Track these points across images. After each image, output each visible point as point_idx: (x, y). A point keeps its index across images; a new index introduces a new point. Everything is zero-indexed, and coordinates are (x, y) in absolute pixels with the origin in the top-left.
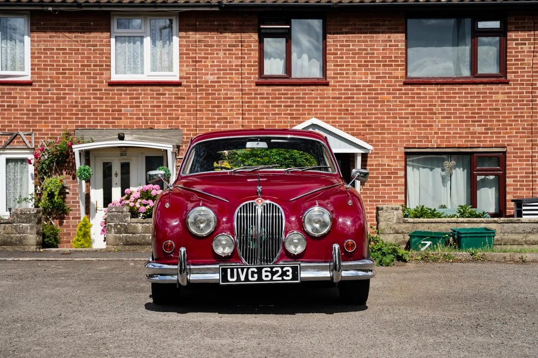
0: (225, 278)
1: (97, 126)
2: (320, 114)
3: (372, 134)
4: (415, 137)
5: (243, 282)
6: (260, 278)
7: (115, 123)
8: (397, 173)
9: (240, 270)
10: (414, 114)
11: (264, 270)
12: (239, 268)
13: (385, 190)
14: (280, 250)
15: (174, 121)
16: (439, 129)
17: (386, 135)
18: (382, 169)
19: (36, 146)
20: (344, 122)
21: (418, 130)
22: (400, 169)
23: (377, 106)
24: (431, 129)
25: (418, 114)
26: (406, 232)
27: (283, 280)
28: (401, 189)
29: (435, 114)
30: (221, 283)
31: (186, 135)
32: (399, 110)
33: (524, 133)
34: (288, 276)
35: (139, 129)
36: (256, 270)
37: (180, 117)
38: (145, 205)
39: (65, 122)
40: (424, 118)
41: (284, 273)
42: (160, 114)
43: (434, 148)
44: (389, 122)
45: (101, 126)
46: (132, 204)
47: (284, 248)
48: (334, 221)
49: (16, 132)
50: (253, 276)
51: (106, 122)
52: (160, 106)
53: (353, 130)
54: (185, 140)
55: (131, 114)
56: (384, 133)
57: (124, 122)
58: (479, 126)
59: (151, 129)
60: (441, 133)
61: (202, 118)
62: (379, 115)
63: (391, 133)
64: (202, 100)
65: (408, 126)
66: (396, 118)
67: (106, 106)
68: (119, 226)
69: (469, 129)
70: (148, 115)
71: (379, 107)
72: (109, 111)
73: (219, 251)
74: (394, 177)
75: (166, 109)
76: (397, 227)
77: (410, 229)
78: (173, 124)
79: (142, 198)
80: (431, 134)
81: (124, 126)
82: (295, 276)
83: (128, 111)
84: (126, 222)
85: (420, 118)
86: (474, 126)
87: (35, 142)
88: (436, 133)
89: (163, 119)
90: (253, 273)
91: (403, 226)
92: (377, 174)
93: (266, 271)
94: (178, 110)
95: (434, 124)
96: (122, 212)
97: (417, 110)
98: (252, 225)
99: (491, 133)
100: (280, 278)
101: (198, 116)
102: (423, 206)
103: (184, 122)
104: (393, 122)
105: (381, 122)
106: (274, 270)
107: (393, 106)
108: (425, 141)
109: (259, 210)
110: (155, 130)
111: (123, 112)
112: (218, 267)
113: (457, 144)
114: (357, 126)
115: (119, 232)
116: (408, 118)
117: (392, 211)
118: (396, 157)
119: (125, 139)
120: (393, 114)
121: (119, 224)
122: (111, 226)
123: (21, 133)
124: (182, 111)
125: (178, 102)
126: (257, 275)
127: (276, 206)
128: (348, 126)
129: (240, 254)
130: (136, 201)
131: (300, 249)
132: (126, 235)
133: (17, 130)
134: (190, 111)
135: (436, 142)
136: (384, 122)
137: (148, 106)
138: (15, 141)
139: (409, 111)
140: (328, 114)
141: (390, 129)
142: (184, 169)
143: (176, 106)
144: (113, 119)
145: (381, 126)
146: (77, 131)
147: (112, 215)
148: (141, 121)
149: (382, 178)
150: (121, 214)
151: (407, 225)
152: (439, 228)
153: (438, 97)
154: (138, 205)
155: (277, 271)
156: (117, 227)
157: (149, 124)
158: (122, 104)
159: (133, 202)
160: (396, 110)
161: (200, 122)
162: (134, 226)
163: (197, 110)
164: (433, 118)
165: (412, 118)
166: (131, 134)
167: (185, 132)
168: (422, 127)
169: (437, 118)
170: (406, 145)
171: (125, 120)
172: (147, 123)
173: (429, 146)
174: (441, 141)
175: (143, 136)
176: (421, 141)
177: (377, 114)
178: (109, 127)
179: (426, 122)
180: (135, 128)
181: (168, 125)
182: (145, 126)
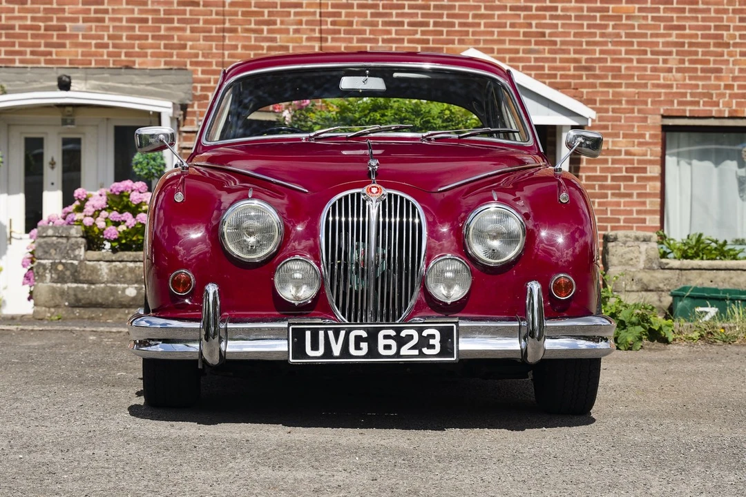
0: (299, 349)
2: (486, 41)
3: (593, 86)
4: (684, 95)
5: (337, 358)
6: (373, 351)
7: (50, 53)
8: (644, 170)
9: (331, 333)
10: (683, 44)
11: (381, 334)
12: (330, 329)
13: (618, 204)
14: (416, 294)
15: (175, 52)
16: (734, 79)
17: (623, 89)
18: (614, 162)
20: (536, 60)
21: (691, 78)
22: (651, 162)
23: (606, 26)
24: (717, 78)
25: (691, 44)
26: (665, 288)
27: (422, 354)
28: (653, 203)
29: (727, 45)
30: (291, 360)
31: (201, 81)
32: (652, 35)
34: (433, 347)
35: (102, 67)
36: (364, 334)
37: (189, 43)
38: (117, 224)
40: (704, 54)
41: (424, 342)
42: (146, 38)
43: (724, 118)
44: (631, 60)
46: (88, 221)
47: (425, 290)
48: (530, 236)
50: (358, 347)
51: (32, 53)
52: (146, 21)
53: (555, 76)
54: (199, 93)
55: (84, 37)
56: (620, 85)
57: (70, 52)
59: (127, 67)
60: (741, 87)
61: (236, 47)
62: (610, 47)
63: (634, 85)
64: (236, 9)
65: (670, 70)
66: (645, 52)
67: (33, 19)
68: (60, 268)
70: (120, 38)
71: (610, 30)
72: (38, 28)
73: (288, 293)
74: (639, 179)
75: (160, 28)
76: (646, 277)
77: (674, 281)
78: (175, 58)
79: (110, 209)
80: (718, 87)
81: (71, 62)
82: (446, 349)
83: (79, 29)
84: (75, 258)
85: (696, 53)
88: (728, 87)
89: (152, 46)
90: (359, 339)
91: (660, 275)
92: (602, 170)
93: (386, 337)
94: (183, 30)
95: (723, 67)
96: (68, 237)
97: (691, 36)
98: (358, 240)
100: (416, 352)
101: (227, 42)
102: (700, 235)
103: (196, 55)
104: (639, 61)
105: (613, 60)
106: (403, 334)
107: (640, 27)
108: (705, 104)
109: (374, 209)
110: (136, 72)
111: (68, 31)
112: (287, 326)
114: (563, 69)
115: (61, 279)
116: (670, 53)
117: (636, 243)
118: (643, 136)
119: (72, 88)
120: (639, 44)
121: (60, 263)
122: (44, 266)
124: (193, 30)
125: (184, 12)
126: (367, 343)
127: (408, 201)
128: (542, 68)
129: (332, 300)
130: (96, 214)
131: (457, 293)
132: (74, 285)
134: (210, 31)
135: (728, 104)
136: (620, 60)
137: (120, 20)
139: (673, 39)
140: (503, 42)
141: (632, 77)
142: (209, 131)
143: (180, 21)
144: (47, 45)
145: (612, 69)
147: (46, 243)
148: (105, 51)
149: (613, 179)
150: (64, 241)
151: (668, 274)
152: (734, 281)
153: (734, 11)
154: (101, 223)
155: (410, 337)
156: (56, 269)
157: (123, 57)
158: (67, 15)
159: (92, 216)
160: (645, 35)
162: (92, 266)
163: (224, 30)
164: (722, 55)
165: (678, 53)
166: (86, 79)
167: (200, 76)
168: (699, 74)
169: (730, 54)
170: (665, 110)
171: (73, 49)
172: (119, 55)
173: (714, 114)
174: (738, 104)
175: (110, 84)
176: (697, 103)
177: (605, 43)
178: (39, 62)
179: (708, 62)
180: (93, 65)
181: (163, 60)
182: (114, 62)
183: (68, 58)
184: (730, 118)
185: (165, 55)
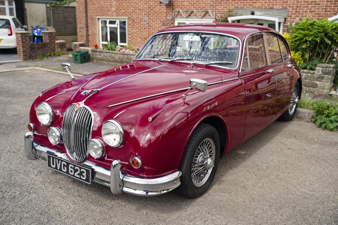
1: (244, 7)
5: (59, 170)
6: (68, 171)
7: (253, 5)
15: (285, 4)
19: (215, 17)
31: (291, 12)
34: (84, 176)
35: (266, 8)
37: (289, 1)
39: (229, 5)
41: (81, 173)
45: (246, 7)
49: (207, 10)
50: (64, 169)
51: (249, 5)
54: (290, 15)
55: (262, 0)
57: (257, 4)
59: (272, 8)
61: (302, 2)
73: (52, 140)
78: (284, 6)
81: (258, 7)
87: (215, 15)
89: (279, 2)
90: (64, 165)
93: (71, 167)
100: (79, 176)
103: (290, 5)
106: (76, 168)
110: (274, 9)
119: (255, 14)
123: (210, 11)
126: (66, 168)
131: (98, 155)
133: (208, 9)
138: (207, 14)
146: (234, 10)
148: (266, 4)
155: (77, 170)
161: (300, 4)
166: (261, 12)
167: (291, 10)
171: (259, 4)
172: (270, 5)
175: (267, 13)
178: (250, 7)
180: (263, 8)
181: (281, 6)
182: (269, 7)
183: (257, 6)
185: (282, 5)
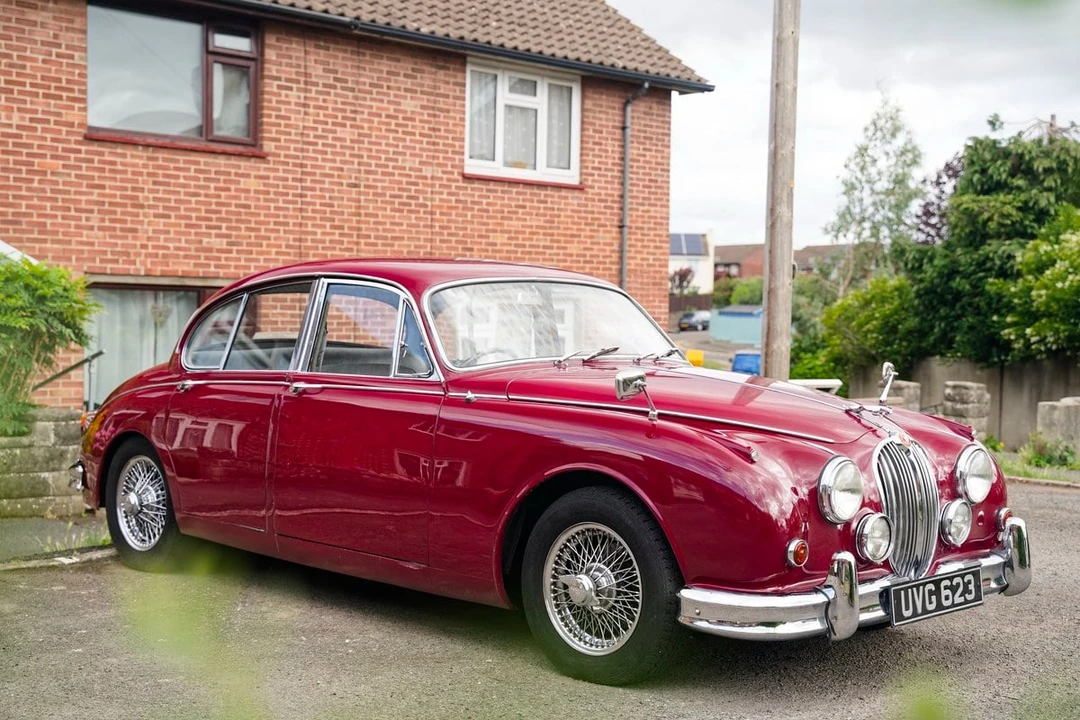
4: (105, 253)
9: (915, 589)
10: (103, 203)
11: (942, 585)
12: (914, 586)
16: (149, 239)
17: (48, 245)
21: (111, 237)
23: (32, 181)
24: (135, 238)
25: (111, 204)
29: (142, 206)
30: (895, 624)
32: (76, 193)
33: (288, 254)
36: (933, 587)
40: (123, 213)
43: (140, 276)
44: (56, 216)
50: (930, 601)
56: (45, 241)
58: (217, 236)
60: (154, 247)
62: (35, 202)
63: (59, 242)
65: (91, 228)
66: (69, 209)
69: (201, 242)
71: (35, 185)
80: (134, 246)
86: (209, 235)
88: (144, 246)
90: (930, 593)
93: (945, 587)
95: (139, 227)
97: (111, 196)
99: (238, 252)
100: (963, 599)
104: (64, 218)
105: (39, 216)
107: (64, 183)
108: (125, 262)
113: (180, 269)
116: (92, 211)
120: (64, 200)
131: (964, 535)
135: (143, 263)
136: (45, 216)
139: (94, 198)
141: (56, 233)
145: (38, 224)
153: (149, 174)
160: (68, 192)
164: (137, 215)
165: (99, 212)
168: (119, 233)
169: (145, 215)
170: (89, 267)
173: (132, 272)
174: (152, 263)
176: (117, 261)
177: (31, 198)
179: (125, 222)
184: (147, 275)
